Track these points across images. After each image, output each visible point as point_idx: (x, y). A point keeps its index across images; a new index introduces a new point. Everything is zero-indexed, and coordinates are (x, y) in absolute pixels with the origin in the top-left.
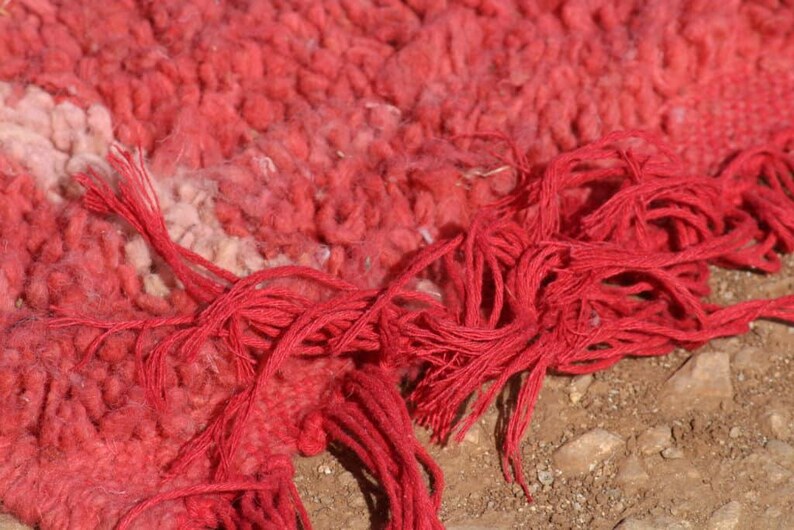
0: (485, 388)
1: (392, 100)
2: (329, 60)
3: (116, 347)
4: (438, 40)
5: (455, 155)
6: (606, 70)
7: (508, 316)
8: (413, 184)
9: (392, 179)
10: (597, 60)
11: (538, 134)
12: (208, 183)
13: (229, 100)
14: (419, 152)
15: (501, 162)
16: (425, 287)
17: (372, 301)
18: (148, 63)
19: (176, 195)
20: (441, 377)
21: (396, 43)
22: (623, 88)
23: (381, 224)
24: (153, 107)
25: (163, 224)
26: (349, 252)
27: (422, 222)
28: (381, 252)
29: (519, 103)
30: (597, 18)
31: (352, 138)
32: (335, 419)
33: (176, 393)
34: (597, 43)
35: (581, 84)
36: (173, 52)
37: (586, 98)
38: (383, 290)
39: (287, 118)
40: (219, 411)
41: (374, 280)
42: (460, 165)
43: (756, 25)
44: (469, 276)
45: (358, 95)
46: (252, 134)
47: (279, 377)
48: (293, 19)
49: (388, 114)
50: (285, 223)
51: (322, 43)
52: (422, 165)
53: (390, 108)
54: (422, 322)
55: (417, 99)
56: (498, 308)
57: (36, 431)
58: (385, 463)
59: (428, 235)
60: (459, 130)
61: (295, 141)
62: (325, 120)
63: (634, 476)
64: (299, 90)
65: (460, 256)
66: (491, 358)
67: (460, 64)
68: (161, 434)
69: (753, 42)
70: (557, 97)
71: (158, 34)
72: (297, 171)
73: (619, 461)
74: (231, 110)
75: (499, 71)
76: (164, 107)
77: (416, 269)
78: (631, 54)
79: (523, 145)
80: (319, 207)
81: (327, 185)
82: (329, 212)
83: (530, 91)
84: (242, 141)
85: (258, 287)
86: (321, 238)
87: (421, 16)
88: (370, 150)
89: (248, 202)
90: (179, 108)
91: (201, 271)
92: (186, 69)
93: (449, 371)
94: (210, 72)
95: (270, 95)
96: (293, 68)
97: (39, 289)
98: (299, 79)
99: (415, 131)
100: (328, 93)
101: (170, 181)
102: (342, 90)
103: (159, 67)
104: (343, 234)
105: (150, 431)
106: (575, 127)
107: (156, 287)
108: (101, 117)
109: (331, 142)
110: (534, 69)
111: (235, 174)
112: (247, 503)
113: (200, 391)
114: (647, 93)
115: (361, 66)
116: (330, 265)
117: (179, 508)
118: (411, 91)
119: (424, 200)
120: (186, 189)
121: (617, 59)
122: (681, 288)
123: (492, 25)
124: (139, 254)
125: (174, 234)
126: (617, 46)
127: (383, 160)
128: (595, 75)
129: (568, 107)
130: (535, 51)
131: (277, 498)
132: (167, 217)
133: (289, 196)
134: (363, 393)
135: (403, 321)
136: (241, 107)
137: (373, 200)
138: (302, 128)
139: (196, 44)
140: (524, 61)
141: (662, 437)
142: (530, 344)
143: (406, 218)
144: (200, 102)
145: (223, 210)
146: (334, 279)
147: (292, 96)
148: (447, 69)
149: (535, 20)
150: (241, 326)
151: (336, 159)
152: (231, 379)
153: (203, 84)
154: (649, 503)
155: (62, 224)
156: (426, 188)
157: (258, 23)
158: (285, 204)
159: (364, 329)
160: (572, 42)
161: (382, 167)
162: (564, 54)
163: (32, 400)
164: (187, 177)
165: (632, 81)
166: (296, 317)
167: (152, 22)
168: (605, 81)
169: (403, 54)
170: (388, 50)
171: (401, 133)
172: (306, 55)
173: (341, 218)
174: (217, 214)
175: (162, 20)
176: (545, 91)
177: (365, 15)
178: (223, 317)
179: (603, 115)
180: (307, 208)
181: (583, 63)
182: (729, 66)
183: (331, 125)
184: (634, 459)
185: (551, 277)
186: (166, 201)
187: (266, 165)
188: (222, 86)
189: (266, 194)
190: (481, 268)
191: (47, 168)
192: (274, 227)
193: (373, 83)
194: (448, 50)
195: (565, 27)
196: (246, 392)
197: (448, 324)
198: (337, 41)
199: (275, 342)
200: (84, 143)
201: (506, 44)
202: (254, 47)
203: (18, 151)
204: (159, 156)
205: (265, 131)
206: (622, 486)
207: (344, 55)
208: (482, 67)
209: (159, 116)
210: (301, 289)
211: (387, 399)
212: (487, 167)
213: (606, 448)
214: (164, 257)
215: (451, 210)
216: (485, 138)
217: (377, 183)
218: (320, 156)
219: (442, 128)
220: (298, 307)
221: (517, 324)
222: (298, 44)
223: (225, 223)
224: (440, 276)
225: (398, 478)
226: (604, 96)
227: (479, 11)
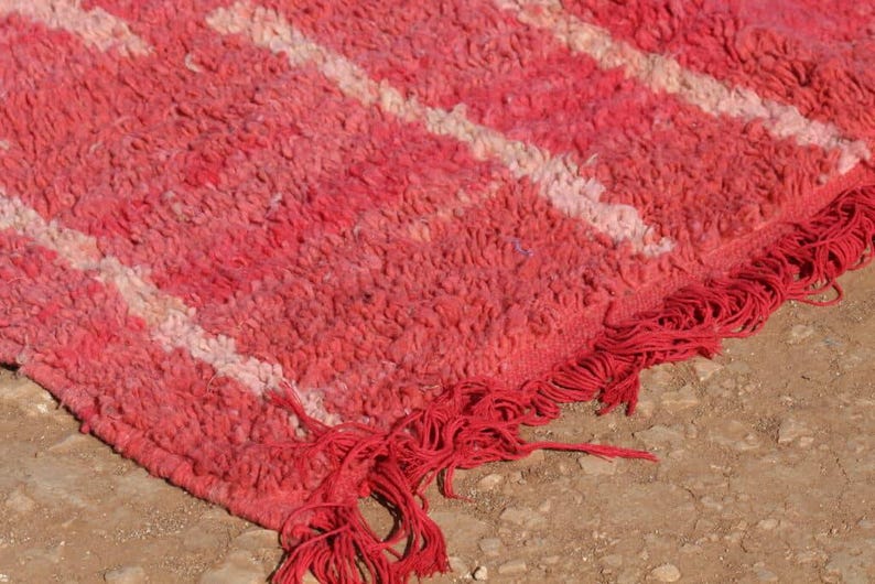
0: (430, 474)
1: (393, 361)
2: (368, 345)
3: (286, 455)
4: (411, 337)
5: (419, 381)
6: (476, 348)
7: (441, 445)
8: (402, 392)
9: (394, 390)
10: (473, 345)
11: (451, 372)
12: (321, 393)
13: (328, 361)
14: (404, 380)
15: (436, 383)
16: (407, 431)
17: (386, 437)
18: (296, 347)
19: (308, 398)
20: (412, 469)
21: (394, 338)
22: (484, 355)
23: (389, 409)
24: (299, 364)
25: (303, 411)
26: (377, 419)
27: (405, 408)
28: (388, 419)
29: (443, 361)
30: (472, 328)
31: (377, 375)
32: (374, 482)
33: (311, 473)
34: (472, 338)
35: (467, 354)
36: (307, 343)
37: (469, 359)
38: (391, 433)
39: (351, 367)
40: (325, 480)
41: (387, 429)
42: (420, 385)
43: (534, 331)
44: (424, 429)
45: (379, 358)
46: (337, 374)
47: (350, 468)
48: (353, 329)
49: (391, 366)
50: (351, 408)
51: (364, 338)
52: (405, 385)
53: (392, 364)
54: (406, 446)
55: (403, 360)
56: (436, 442)
57: (256, 486)
58: (399, 498)
59: (407, 412)
60: (420, 371)
61: (354, 376)
62: (366, 368)
63: (509, 491)
64: (355, 357)
65: (422, 419)
66: (433, 462)
67: (419, 346)
68: (305, 488)
69: (533, 337)
70: (458, 358)
71: (300, 335)
72: (355, 388)
73: (502, 486)
74: (329, 365)
75: (435, 349)
76: (303, 364)
77: (405, 424)
78: (486, 343)
79: (445, 377)
80: (364, 402)
81: (368, 394)
82: (368, 405)
83: (447, 356)
84: (333, 377)
85: (340, 431)
86: (365, 414)
87: (403, 327)
88: (384, 379)
89: (337, 401)
90: (308, 364)
91: (320, 426)
92: (312, 350)
93: (415, 466)
94: (320, 350)
95: (344, 358)
96: (353, 348)
97: (256, 434)
98: (356, 352)
99: (402, 371)
100: (367, 358)
101: (305, 393)
102: (373, 356)
103: (301, 348)
104: (375, 412)
105: (301, 488)
106: (465, 371)
107: (301, 433)
108: (278, 368)
109: (369, 377)
110: (449, 349)
111: (331, 390)
112: (340, 510)
113: (320, 473)
114: (492, 357)
115: (380, 347)
116: (369, 425)
117: (313, 513)
118: (400, 358)
119: (406, 398)
120: (312, 396)
121: (481, 344)
122: (507, 434)
123: (432, 330)
124: (294, 421)
125: (308, 413)
126: (481, 340)
127: (390, 383)
128: (473, 350)
129: (462, 363)
130: (449, 340)
131: (351, 509)
132: (305, 407)
133: (352, 398)
134: (384, 470)
135: (399, 445)
136: (333, 363)
137: (386, 399)
138: (357, 371)
139: (315, 339)
140: (445, 345)
141: (518, 475)
142: (449, 456)
143: (399, 406)
144: (317, 362)
145: (327, 405)
146: (371, 429)
147: (353, 359)
148: (414, 347)
149: (448, 329)
150: (335, 447)
151: (371, 384)
152: (332, 467)
153: (318, 355)
154: (514, 502)
155: (264, 410)
156: (406, 394)
157: (339, 330)
158: (351, 401)
159: (384, 447)
160: (463, 337)
161: (389, 386)
162: (460, 342)
163: (254, 475)
164: (312, 391)
165: (487, 353)
166: (356, 443)
167: (298, 331)
168: (476, 353)
169: (397, 342)
170: (390, 340)
171: (396, 373)
172: (358, 344)
173: (373, 406)
174: (324, 405)
175: (302, 330)
176: (453, 356)
177: (381, 327)
178: (327, 442)
179: (476, 366)
180: (360, 402)
181: (467, 346)
182: (524, 346)
183: (369, 370)
184: (508, 485)
185: (460, 430)
186: (304, 400)
187: (343, 386)
188: (325, 355)
189: (344, 397)
190: (430, 426)
191: (258, 389)
192: (347, 410)
193: (385, 354)
194: (414, 340)
195: (460, 332)
196: (336, 473)
197: (416, 447)
198: (371, 338)
199: (347, 453)
200: (272, 378)
201: (437, 338)
202: (338, 341)
203: (247, 382)
204: (301, 383)
205: (342, 373)
206: (504, 495)
207: (373, 343)
208: (428, 348)
209: (301, 367)
210: (358, 432)
211: (395, 473)
212: (431, 385)
213: (497, 481)
214: (304, 421)
215: (417, 402)
216: (430, 374)
217: (387, 392)
218: (364, 382)
219: (413, 371)
220: (357, 439)
221: (445, 449)
222: (355, 339)
223: (328, 410)
224: (413, 427)
225: (405, 504)
226: (476, 358)
227: (426, 326)
